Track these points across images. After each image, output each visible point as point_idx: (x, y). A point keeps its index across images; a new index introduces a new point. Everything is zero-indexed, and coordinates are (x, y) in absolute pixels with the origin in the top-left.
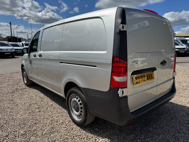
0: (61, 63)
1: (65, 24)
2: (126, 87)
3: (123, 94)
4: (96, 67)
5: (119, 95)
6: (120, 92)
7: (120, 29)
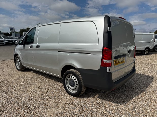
0: (59, 52)
1: (61, 24)
2: (111, 66)
3: (109, 70)
4: (90, 54)
5: (107, 71)
6: (108, 69)
7: (108, 30)
